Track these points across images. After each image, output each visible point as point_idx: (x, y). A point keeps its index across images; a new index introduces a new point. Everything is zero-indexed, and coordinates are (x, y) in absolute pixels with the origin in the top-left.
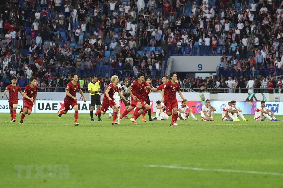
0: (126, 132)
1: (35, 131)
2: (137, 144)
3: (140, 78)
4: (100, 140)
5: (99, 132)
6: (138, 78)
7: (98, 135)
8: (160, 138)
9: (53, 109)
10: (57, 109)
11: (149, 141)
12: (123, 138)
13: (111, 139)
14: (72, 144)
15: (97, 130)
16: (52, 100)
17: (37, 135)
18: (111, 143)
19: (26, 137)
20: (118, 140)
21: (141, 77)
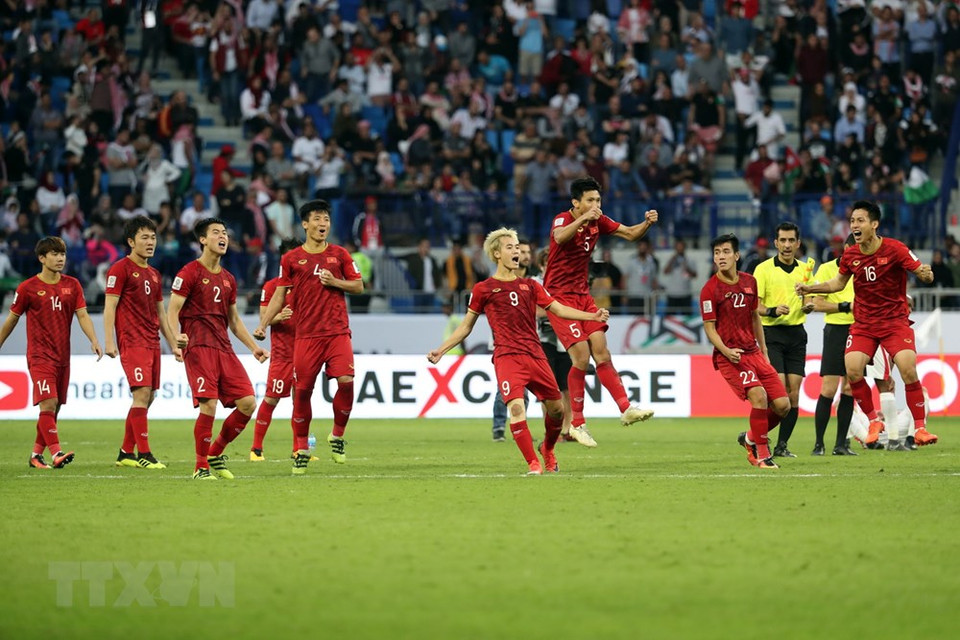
0: (751, 510)
1: (301, 506)
2: (804, 567)
3: (579, 200)
4: (621, 550)
5: (620, 512)
6: (574, 201)
7: (611, 527)
8: (919, 540)
9: (397, 399)
10: (412, 401)
11: (861, 555)
12: (732, 540)
13: (676, 542)
14: (482, 568)
15: (611, 500)
16: (388, 353)
17: (313, 525)
18: (676, 563)
19: (257, 535)
20: (709, 549)
21: (587, 195)
